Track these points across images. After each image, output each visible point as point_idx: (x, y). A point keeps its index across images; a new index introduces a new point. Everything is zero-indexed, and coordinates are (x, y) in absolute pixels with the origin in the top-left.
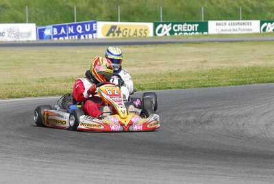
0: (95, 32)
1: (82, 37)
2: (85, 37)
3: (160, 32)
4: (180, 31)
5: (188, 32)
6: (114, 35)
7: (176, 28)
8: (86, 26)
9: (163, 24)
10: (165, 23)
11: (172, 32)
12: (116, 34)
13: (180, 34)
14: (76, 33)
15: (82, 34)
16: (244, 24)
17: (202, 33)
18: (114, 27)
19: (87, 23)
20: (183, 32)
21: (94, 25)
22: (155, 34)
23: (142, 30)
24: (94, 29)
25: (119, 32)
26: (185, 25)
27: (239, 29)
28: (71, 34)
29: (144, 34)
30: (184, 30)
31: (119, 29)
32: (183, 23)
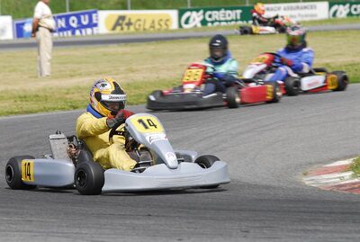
0: (96, 25)
1: (78, 32)
2: (81, 32)
3: (187, 22)
4: (216, 21)
5: (227, 21)
6: (122, 29)
7: (210, 16)
8: (82, 17)
9: (191, 10)
10: (195, 10)
11: (204, 22)
12: (125, 27)
13: (216, 24)
14: (69, 27)
15: (77, 28)
16: (306, 7)
17: (247, 21)
18: (122, 18)
19: (84, 14)
20: (220, 21)
21: (94, 15)
22: (180, 26)
23: (161, 20)
24: (94, 21)
25: (129, 24)
26: (223, 11)
27: (299, 15)
28: (62, 30)
29: (164, 27)
30: (222, 19)
31: (130, 19)
32: (218, 9)
